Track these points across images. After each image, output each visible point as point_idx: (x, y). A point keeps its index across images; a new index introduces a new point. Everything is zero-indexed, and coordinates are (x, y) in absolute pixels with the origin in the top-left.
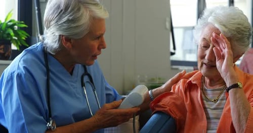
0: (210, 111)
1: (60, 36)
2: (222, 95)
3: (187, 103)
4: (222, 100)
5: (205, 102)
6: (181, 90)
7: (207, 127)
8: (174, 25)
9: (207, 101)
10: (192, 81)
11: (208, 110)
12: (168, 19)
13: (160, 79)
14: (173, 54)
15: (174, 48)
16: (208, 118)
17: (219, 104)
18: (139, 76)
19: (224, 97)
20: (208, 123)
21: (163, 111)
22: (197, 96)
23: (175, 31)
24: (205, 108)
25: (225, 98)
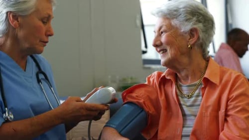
0: (185, 108)
1: (7, 13)
2: (197, 92)
3: (162, 99)
4: (198, 96)
5: (180, 98)
6: (155, 83)
7: (183, 124)
8: (145, 23)
9: (182, 97)
10: (166, 77)
11: (183, 106)
12: (138, 16)
13: (131, 78)
14: (144, 52)
15: (146, 47)
16: (184, 115)
17: (195, 101)
18: (110, 77)
19: (199, 93)
20: (184, 120)
21: (137, 103)
22: (172, 91)
23: (146, 29)
24: (180, 105)
25: (201, 94)
